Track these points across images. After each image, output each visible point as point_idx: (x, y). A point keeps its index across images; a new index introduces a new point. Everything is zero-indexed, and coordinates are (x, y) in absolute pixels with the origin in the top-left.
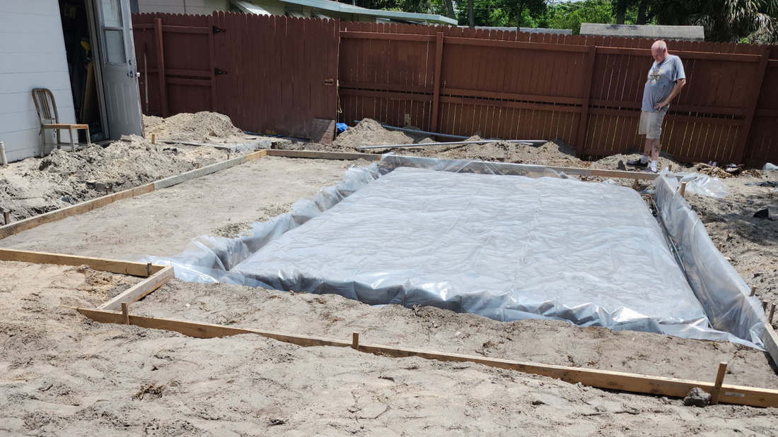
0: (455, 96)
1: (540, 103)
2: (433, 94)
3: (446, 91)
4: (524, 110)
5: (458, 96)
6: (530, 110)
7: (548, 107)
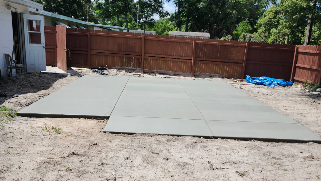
0: (149, 56)
1: (178, 59)
2: (141, 56)
3: (146, 55)
4: (173, 61)
5: (150, 56)
6: (175, 61)
7: (181, 60)
